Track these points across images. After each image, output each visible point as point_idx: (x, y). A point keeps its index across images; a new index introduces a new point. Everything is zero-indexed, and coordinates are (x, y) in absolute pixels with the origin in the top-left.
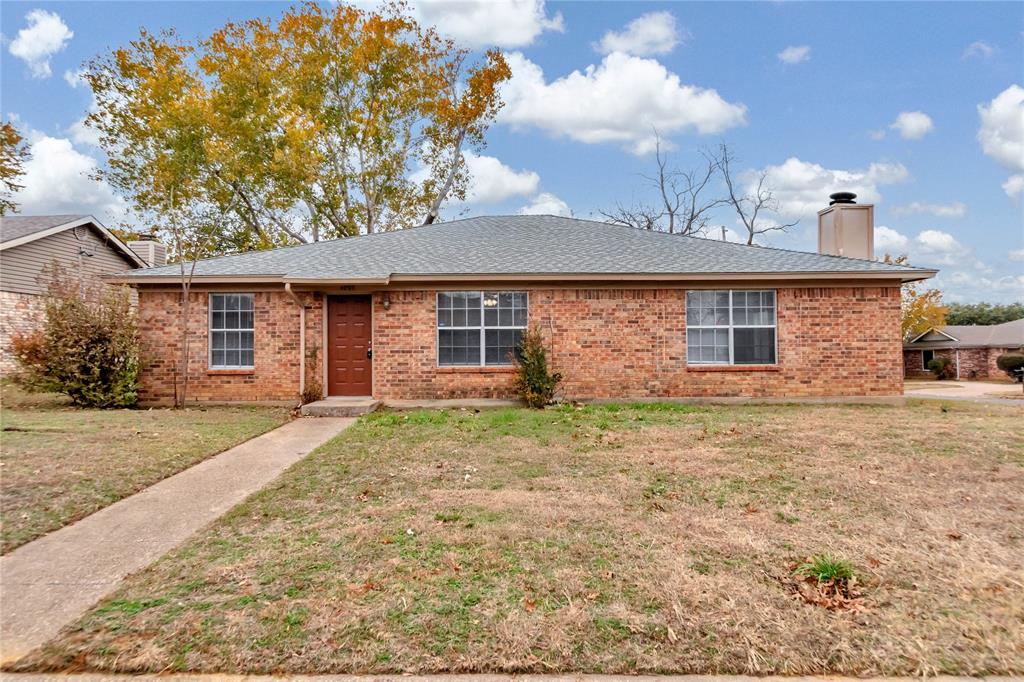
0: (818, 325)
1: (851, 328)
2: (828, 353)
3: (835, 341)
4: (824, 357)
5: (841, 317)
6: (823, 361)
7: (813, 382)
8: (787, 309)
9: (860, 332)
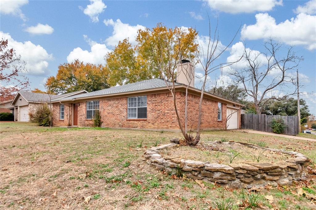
0: (156, 106)
1: (165, 106)
2: (159, 115)
3: (161, 111)
4: (158, 116)
5: (163, 103)
6: (157, 117)
7: (155, 124)
8: (149, 101)
9: (168, 107)
